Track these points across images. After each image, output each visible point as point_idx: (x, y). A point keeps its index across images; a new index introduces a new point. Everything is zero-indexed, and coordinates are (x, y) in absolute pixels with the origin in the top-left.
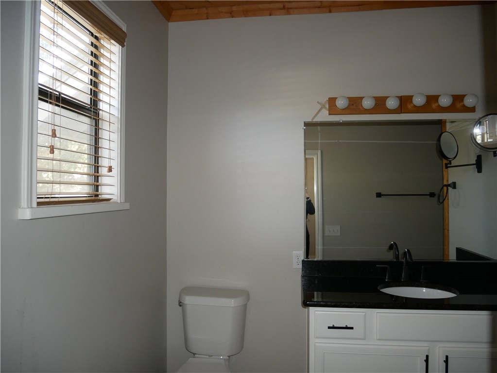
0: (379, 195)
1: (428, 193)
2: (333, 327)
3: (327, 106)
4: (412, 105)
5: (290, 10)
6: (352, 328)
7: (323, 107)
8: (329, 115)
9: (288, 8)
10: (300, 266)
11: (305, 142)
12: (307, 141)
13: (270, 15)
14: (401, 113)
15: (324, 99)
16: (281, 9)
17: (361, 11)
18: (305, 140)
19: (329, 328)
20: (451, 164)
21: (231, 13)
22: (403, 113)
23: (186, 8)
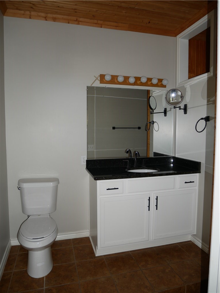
0: (114, 128)
1: (138, 127)
2: (109, 189)
3: (99, 79)
4: (140, 82)
5: (80, 22)
6: (118, 189)
7: (97, 79)
8: (100, 83)
9: (79, 21)
10: (85, 163)
11: (87, 96)
12: (88, 95)
13: (69, 23)
14: (135, 85)
15: (98, 75)
16: (75, 21)
17: (117, 29)
18: (87, 94)
19: (107, 189)
20: (153, 112)
21: (45, 18)
22: (136, 85)
23: (17, 9)
